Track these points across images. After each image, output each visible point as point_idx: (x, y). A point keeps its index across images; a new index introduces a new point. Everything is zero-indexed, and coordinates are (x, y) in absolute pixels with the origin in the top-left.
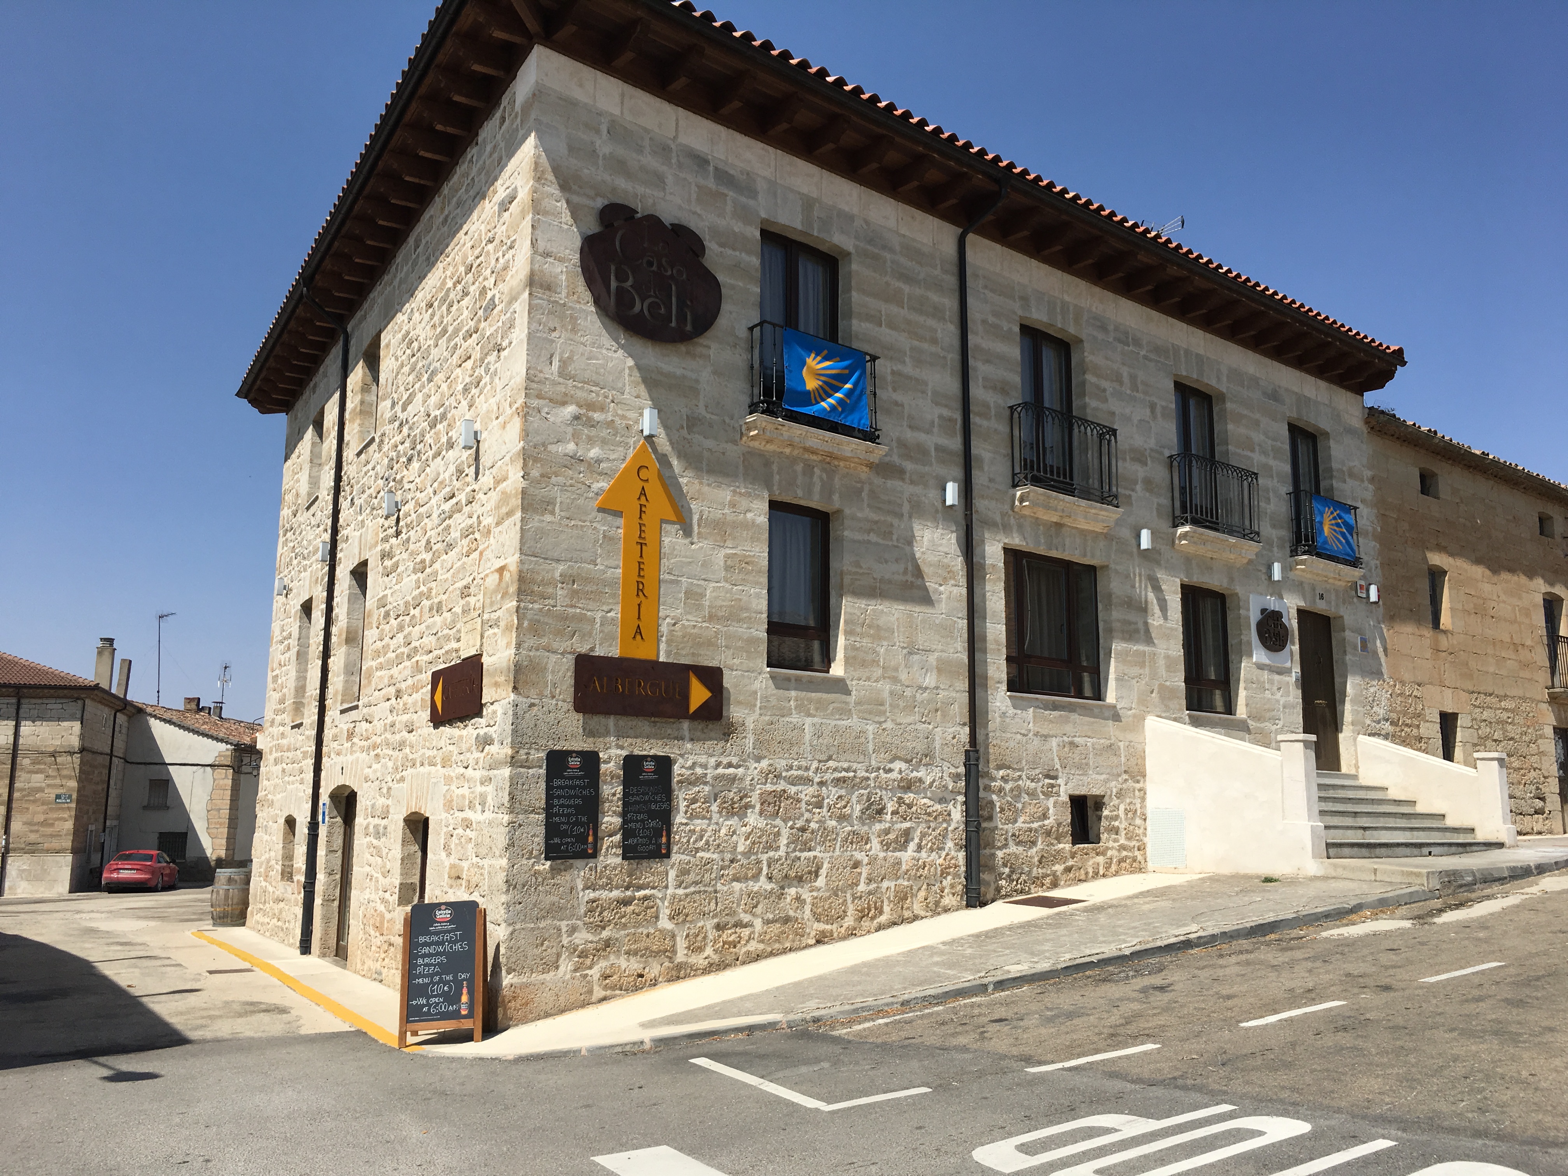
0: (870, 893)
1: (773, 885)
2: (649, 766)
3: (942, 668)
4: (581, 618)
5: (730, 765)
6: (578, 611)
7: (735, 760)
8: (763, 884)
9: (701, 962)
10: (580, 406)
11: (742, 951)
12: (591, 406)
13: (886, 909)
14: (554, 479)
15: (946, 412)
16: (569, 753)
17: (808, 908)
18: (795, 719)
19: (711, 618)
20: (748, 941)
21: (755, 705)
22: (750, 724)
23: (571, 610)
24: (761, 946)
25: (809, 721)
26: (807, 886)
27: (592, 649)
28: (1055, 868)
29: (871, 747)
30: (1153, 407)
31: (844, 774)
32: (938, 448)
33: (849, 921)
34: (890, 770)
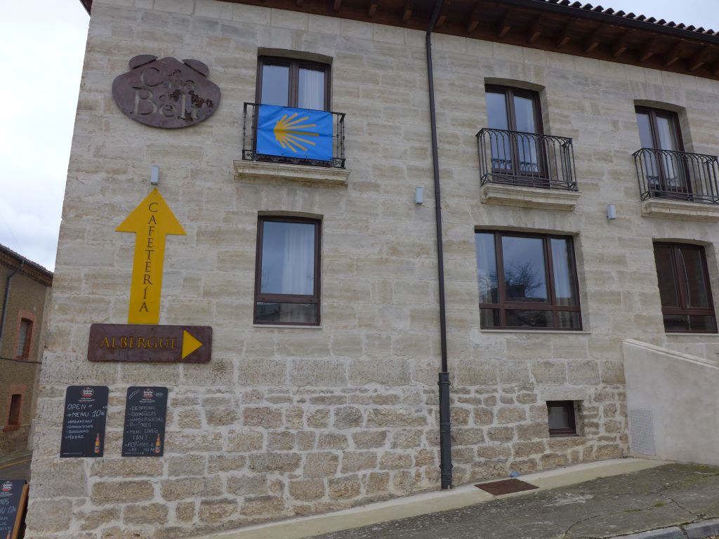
0: (346, 479)
1: (256, 474)
2: (148, 394)
3: (415, 317)
4: (101, 301)
5: (219, 391)
6: (97, 296)
7: (223, 388)
8: (246, 472)
9: (189, 527)
10: (107, 172)
11: (225, 520)
12: (116, 172)
13: (363, 490)
14: (85, 217)
15: (417, 145)
16: (84, 387)
17: (286, 490)
18: (277, 357)
19: (207, 294)
20: (231, 513)
21: (241, 350)
22: (236, 362)
23: (92, 296)
24: (243, 517)
25: (290, 359)
26: (287, 474)
27: (107, 319)
28: (532, 456)
29: (347, 375)
30: (615, 123)
31: (322, 394)
32: (409, 168)
33: (326, 499)
34: (366, 391)
